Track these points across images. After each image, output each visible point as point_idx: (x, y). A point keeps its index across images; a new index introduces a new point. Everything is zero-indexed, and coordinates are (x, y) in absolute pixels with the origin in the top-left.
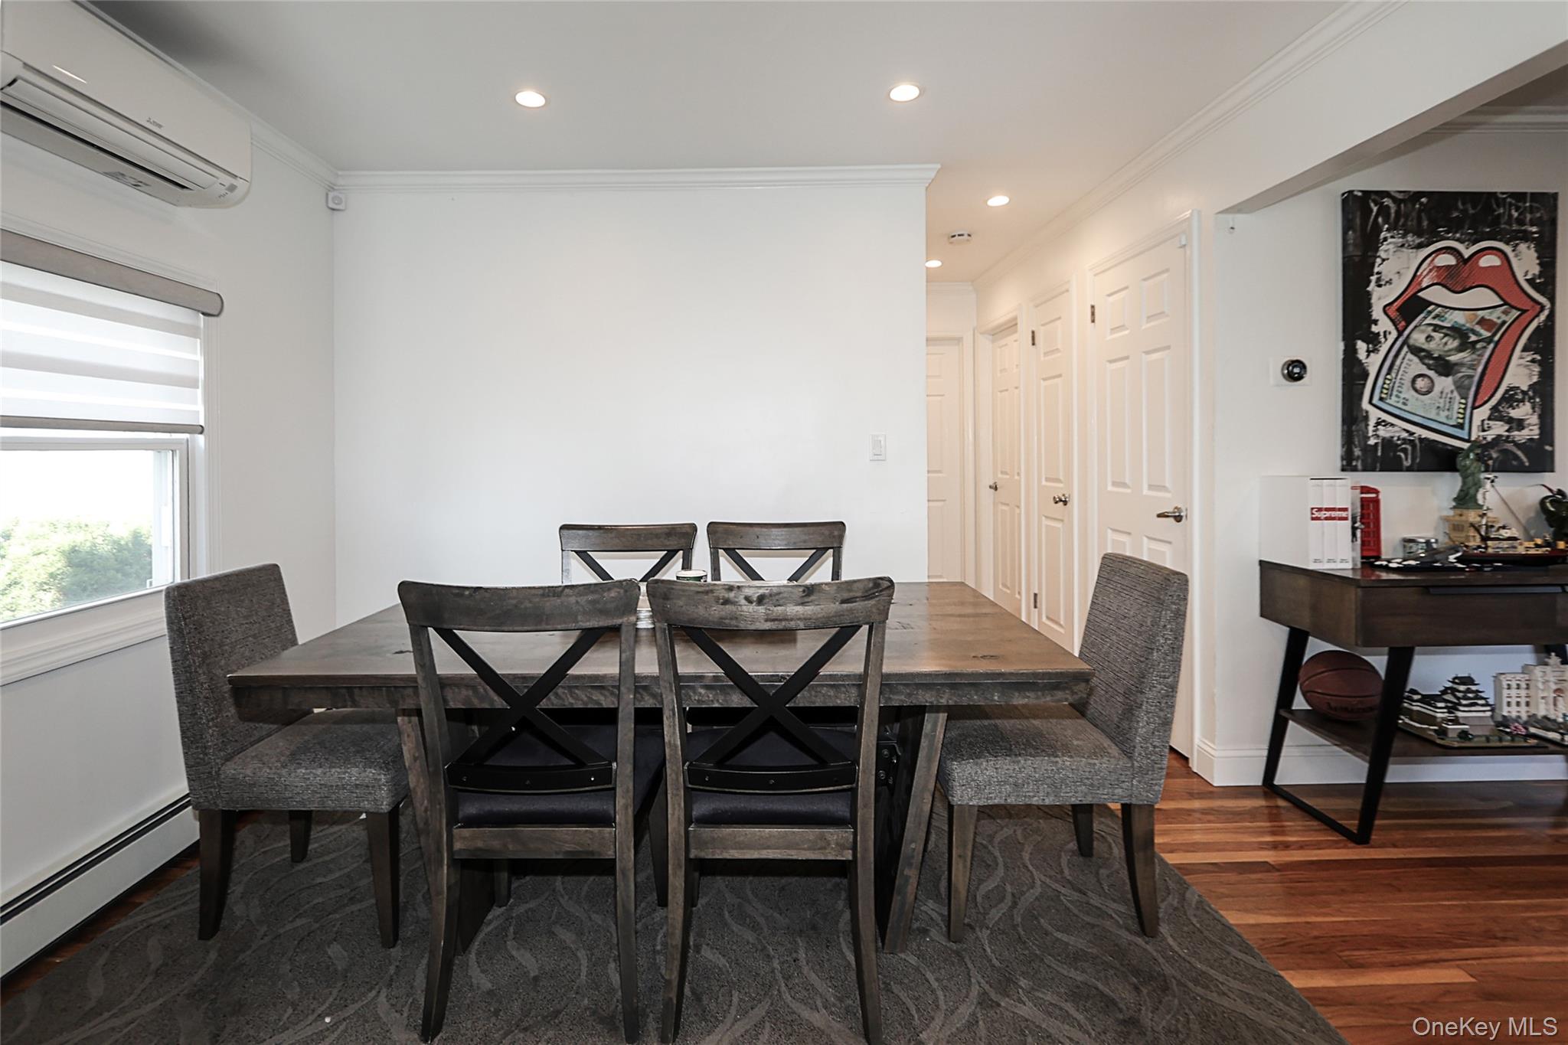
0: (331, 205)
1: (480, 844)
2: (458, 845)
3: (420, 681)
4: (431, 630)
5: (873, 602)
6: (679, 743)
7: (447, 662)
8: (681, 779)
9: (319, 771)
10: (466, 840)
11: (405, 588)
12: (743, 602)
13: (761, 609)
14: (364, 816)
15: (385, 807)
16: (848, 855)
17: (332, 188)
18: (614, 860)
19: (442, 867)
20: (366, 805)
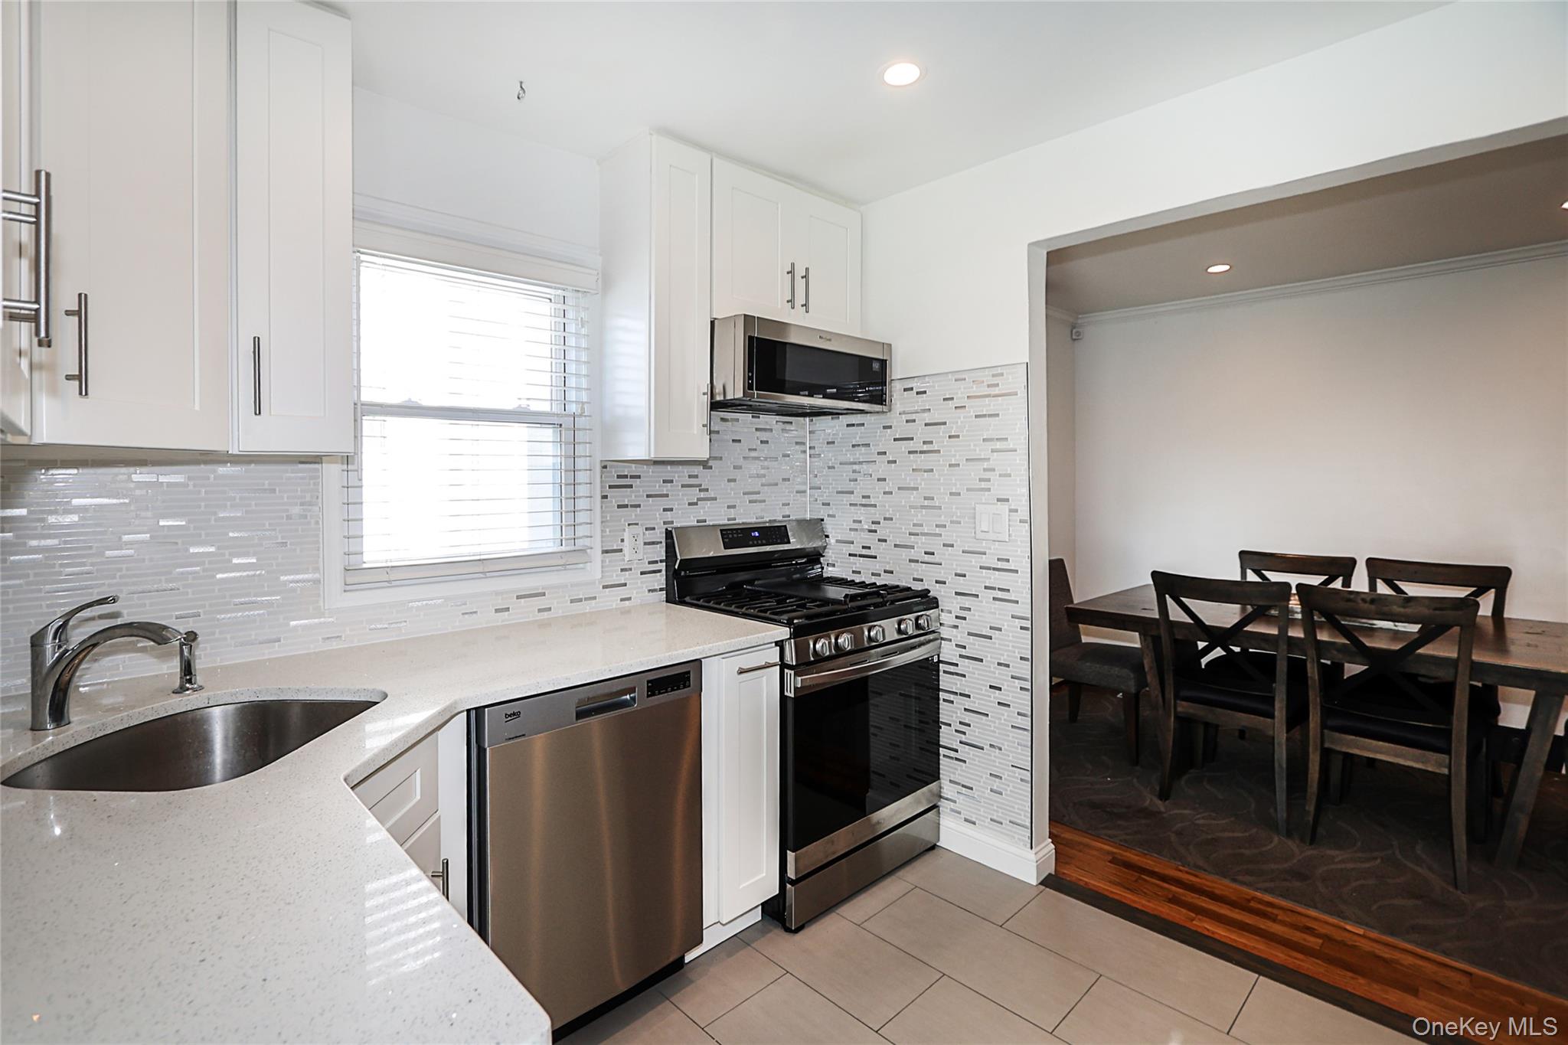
0: (1074, 337)
1: (1191, 711)
2: (1179, 709)
3: (1161, 621)
4: (1167, 596)
5: (1460, 613)
6: (1317, 677)
7: (1176, 614)
8: (1318, 699)
9: (1098, 666)
10: (1183, 707)
11: (1155, 575)
12: (1360, 602)
13: (1373, 607)
14: (1120, 695)
15: (1133, 690)
16: (1446, 771)
17: (1074, 327)
18: (1273, 738)
19: (1170, 716)
20: (1123, 687)
